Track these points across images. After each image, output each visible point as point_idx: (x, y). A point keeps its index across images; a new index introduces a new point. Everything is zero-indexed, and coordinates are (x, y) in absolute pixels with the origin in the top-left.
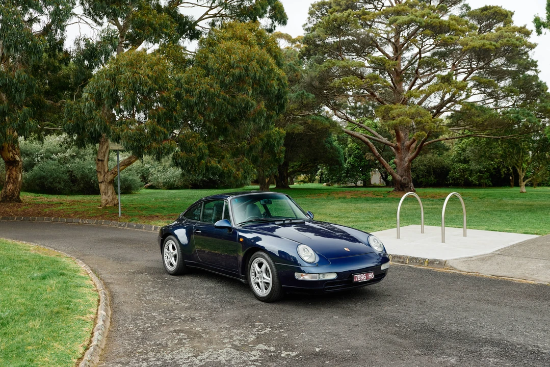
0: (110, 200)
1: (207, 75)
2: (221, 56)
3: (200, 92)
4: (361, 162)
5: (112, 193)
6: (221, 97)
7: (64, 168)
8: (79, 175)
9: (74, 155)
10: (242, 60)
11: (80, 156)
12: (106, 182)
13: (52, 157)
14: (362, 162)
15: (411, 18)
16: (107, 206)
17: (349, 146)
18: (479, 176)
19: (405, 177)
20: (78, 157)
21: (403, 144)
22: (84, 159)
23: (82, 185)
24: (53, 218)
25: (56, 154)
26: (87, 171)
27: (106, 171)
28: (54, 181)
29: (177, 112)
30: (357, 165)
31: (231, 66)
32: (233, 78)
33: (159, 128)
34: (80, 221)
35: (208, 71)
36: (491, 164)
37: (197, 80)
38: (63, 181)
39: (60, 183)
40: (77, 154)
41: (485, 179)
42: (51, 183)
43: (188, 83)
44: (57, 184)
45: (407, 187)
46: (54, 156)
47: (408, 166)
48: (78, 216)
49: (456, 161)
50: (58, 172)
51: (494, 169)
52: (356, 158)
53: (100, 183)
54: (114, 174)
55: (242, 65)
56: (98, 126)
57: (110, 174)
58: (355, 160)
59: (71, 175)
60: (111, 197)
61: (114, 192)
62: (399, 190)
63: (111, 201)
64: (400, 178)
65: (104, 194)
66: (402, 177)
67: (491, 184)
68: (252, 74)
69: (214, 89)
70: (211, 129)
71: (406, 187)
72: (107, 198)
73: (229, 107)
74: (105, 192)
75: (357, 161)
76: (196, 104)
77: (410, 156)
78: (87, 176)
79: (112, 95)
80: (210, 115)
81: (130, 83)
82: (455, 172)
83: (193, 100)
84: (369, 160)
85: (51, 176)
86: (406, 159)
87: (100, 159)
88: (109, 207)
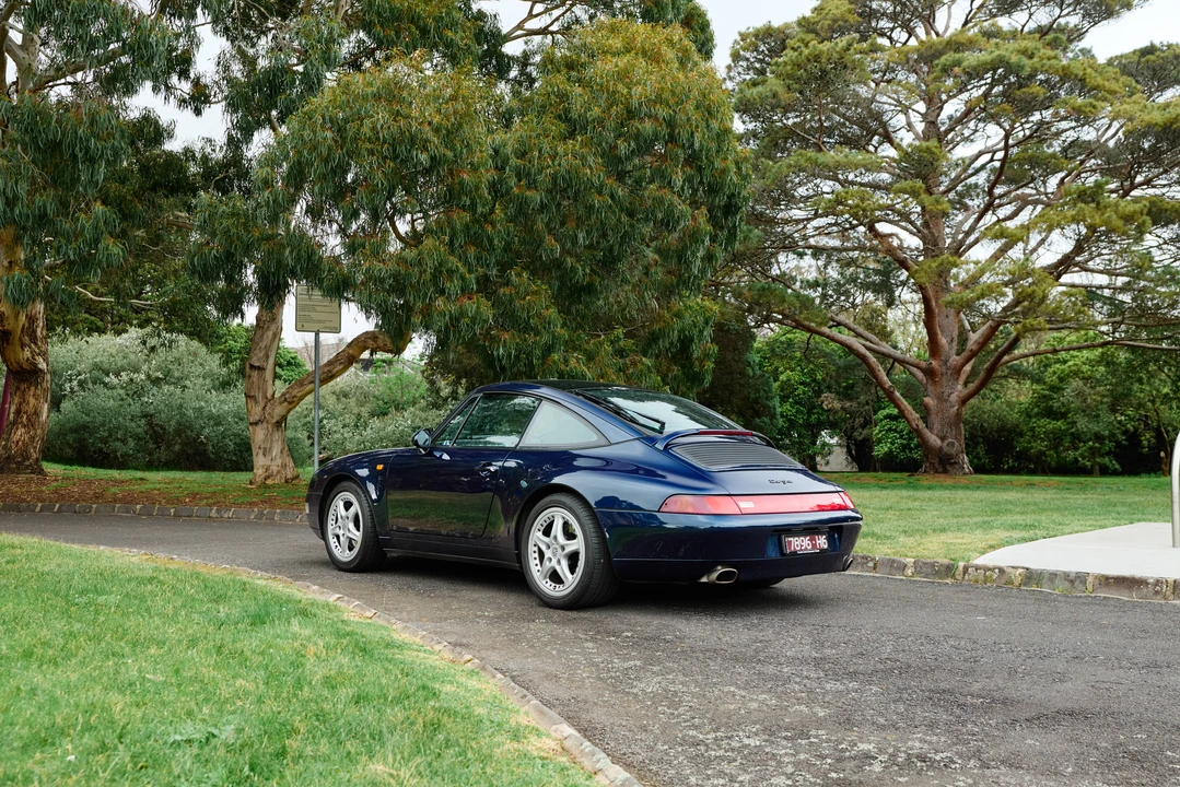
0: (275, 469)
1: (572, 135)
2: (608, 90)
3: (554, 178)
4: (809, 413)
5: (281, 452)
6: (606, 191)
7: (136, 408)
8: (173, 423)
9: (158, 378)
10: (659, 100)
11: (173, 380)
12: (267, 422)
13: (107, 380)
14: (814, 414)
15: (999, 55)
16: (269, 482)
17: (783, 377)
18: (1091, 448)
19: (950, 440)
20: (167, 383)
21: (946, 362)
22: (184, 387)
23: (177, 448)
24: (138, 507)
25: (117, 375)
26: (190, 413)
27: (269, 396)
28: (110, 436)
29: (494, 227)
30: (801, 421)
31: (631, 114)
32: (638, 144)
33: (453, 261)
34: (213, 513)
35: (573, 127)
36: (1120, 422)
37: (546, 147)
38: (131, 437)
39: (124, 441)
40: (166, 376)
41: (1102, 456)
42: (105, 441)
43: (522, 154)
44: (119, 444)
45: (955, 463)
46: (112, 379)
47: (958, 414)
48: (204, 502)
49: (1037, 415)
50: (120, 415)
51: (1125, 432)
52: (800, 404)
53: (251, 424)
54: (290, 403)
55: (662, 112)
56: (291, 252)
57: (281, 403)
58: (798, 409)
59: (150, 424)
60: (279, 462)
61: (286, 448)
62: (936, 472)
63: (278, 472)
64: (939, 442)
65: (261, 452)
66: (943, 439)
67: (1117, 466)
68: (684, 136)
69: (591, 169)
70: (576, 274)
71: (951, 464)
72: (269, 463)
73: (624, 218)
74: (265, 449)
75: (802, 412)
76: (543, 207)
77: (959, 390)
78: (190, 427)
79: (334, 172)
80: (576, 236)
81: (384, 142)
82: (1035, 437)
83: (536, 197)
84: (829, 410)
85: (103, 425)
86: (954, 398)
87: (256, 364)
88: (273, 486)
